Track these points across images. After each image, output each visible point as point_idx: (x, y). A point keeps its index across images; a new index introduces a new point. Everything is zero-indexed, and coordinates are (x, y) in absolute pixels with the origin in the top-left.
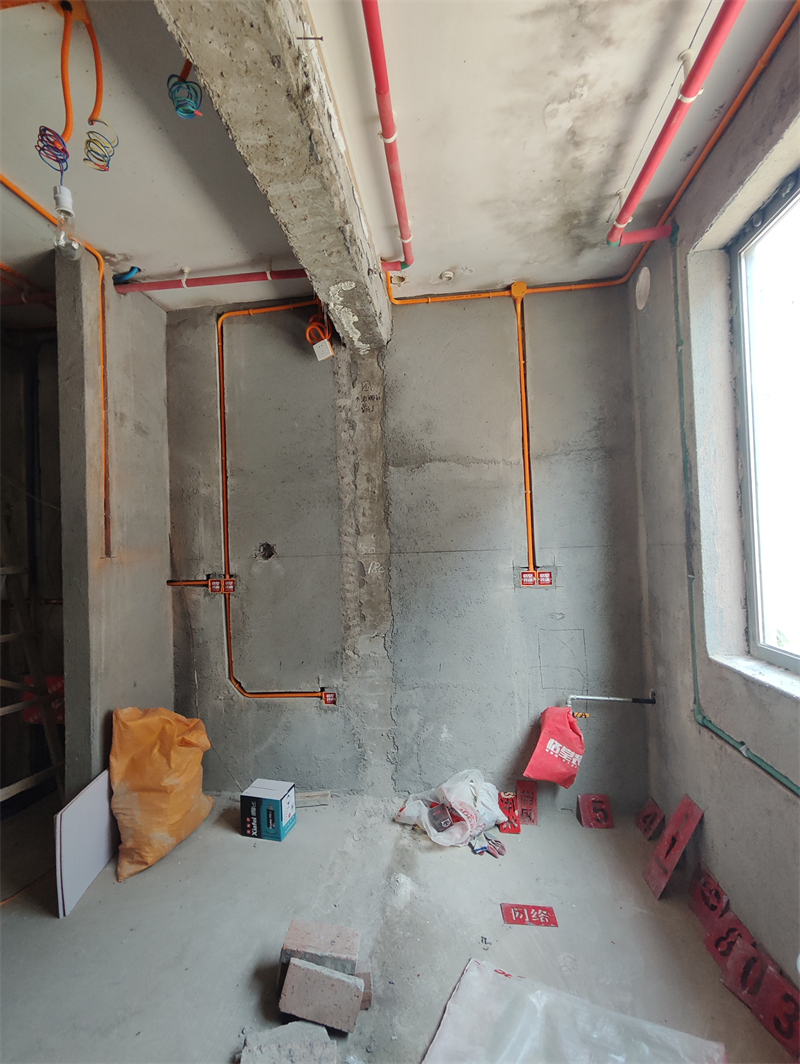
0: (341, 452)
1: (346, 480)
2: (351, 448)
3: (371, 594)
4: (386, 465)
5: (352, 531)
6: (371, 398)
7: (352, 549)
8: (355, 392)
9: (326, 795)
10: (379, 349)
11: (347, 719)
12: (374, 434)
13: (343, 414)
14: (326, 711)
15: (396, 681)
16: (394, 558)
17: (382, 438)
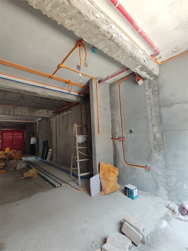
0: (147, 106)
1: (149, 113)
2: (150, 105)
3: (158, 142)
4: (160, 108)
5: (151, 126)
6: (155, 91)
7: (152, 131)
8: (150, 90)
9: (147, 194)
10: (156, 77)
11: (153, 175)
12: (156, 100)
13: (147, 97)
14: (147, 172)
15: (167, 167)
16: (164, 133)
17: (158, 101)
